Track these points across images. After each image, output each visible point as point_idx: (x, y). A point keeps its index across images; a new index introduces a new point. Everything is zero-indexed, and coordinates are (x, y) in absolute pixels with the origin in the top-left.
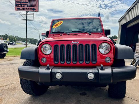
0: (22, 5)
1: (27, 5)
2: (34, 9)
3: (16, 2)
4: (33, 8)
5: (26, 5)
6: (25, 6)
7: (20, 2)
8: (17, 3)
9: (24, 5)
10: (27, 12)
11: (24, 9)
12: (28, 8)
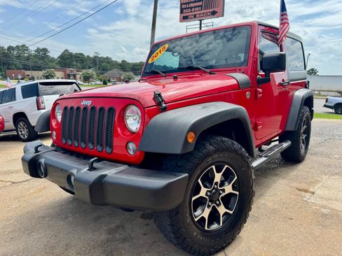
0: (191, 8)
1: (201, 6)
2: (214, 13)
3: (181, 4)
4: (212, 10)
5: (199, 6)
6: (197, 9)
7: (189, 3)
8: (183, 6)
9: (195, 7)
10: (201, 21)
11: (195, 16)
12: (203, 11)
